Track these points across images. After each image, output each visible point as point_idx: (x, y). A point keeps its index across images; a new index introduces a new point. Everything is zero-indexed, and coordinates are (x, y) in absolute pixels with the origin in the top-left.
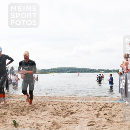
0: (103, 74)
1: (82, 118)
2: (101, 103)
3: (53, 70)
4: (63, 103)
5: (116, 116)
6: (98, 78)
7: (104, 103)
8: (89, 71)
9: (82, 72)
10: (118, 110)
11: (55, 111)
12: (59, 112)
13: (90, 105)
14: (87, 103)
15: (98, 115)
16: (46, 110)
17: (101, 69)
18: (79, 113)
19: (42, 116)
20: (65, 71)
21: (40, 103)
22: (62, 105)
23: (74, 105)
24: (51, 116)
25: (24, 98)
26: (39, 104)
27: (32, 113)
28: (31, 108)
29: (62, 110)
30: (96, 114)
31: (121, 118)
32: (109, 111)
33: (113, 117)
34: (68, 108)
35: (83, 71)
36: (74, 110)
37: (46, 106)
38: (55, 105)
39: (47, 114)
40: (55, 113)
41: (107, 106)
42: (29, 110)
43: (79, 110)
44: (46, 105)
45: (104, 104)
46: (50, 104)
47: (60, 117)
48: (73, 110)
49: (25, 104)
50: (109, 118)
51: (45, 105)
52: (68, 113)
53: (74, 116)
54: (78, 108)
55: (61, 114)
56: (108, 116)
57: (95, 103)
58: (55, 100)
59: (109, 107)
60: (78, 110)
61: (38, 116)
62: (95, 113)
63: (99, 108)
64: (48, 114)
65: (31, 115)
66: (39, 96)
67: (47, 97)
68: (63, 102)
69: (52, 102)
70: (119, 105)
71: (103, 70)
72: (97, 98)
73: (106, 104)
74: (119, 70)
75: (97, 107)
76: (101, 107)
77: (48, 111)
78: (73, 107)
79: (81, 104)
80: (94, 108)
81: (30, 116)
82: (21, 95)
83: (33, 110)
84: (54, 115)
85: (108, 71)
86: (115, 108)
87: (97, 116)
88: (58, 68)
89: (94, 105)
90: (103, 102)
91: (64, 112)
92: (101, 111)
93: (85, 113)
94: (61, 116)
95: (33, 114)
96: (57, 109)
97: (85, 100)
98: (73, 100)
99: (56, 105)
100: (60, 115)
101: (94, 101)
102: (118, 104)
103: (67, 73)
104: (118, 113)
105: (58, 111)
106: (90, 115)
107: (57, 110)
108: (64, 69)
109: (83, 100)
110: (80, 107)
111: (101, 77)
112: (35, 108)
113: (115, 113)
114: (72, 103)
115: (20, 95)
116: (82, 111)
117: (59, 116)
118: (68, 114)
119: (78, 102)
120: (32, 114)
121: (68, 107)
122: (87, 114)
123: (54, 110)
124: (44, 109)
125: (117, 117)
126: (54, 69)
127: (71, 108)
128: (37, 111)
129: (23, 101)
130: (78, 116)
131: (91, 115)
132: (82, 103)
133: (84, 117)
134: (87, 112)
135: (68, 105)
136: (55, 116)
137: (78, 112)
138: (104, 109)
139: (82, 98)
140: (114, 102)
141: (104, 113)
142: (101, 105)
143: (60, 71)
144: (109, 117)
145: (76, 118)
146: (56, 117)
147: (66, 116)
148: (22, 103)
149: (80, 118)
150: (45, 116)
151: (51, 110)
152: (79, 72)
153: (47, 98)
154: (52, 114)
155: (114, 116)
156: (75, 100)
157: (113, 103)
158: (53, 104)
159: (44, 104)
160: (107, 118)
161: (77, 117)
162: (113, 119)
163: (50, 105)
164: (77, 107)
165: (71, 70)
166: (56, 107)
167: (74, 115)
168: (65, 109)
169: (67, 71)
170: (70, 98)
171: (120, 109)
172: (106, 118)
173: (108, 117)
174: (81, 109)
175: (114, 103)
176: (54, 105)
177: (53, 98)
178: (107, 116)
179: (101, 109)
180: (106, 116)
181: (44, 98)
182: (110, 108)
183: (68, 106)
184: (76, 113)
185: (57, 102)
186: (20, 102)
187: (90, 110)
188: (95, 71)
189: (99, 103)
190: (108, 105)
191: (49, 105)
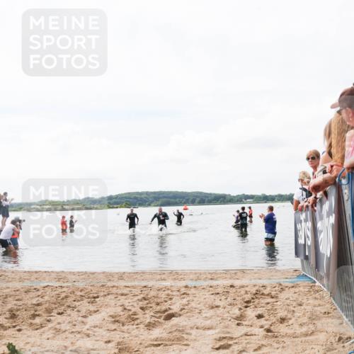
0: (250, 208)
1: (197, 328)
2: (247, 286)
3: (114, 200)
4: (145, 289)
5: (290, 319)
6: (237, 217)
7: (255, 286)
8: (214, 200)
9: (193, 203)
10: (294, 304)
11: (123, 311)
12: (135, 314)
13: (218, 294)
14: (211, 287)
15: (240, 319)
16: (98, 311)
17: (246, 194)
18: (189, 317)
19: (87, 327)
20: (146, 202)
21: (81, 291)
22: (142, 296)
23: (174, 293)
24: (114, 327)
25: (36, 279)
26: (79, 293)
27: (59, 321)
28: (56, 308)
29: (142, 308)
30: (234, 316)
31: (301, 325)
32: (269, 307)
33: (281, 323)
34: (158, 304)
35: (198, 200)
36: (175, 308)
37: (97, 300)
38: (122, 295)
39: (101, 322)
40: (123, 319)
41: (263, 294)
42: (50, 313)
43: (190, 306)
44: (98, 297)
45: (257, 288)
46: (108, 294)
47: (137, 328)
48: (171, 307)
49: (39, 296)
50: (271, 325)
51: (95, 298)
52: (160, 317)
53: (176, 325)
54: (185, 301)
55: (139, 321)
56: (266, 320)
57: (232, 286)
58: (122, 283)
59: (268, 295)
60: (186, 307)
61: (77, 328)
62: (234, 314)
63: (243, 299)
64: (104, 323)
65: (58, 327)
66: (79, 272)
67: (99, 273)
68: (145, 287)
69: (114, 287)
70: (297, 290)
71: (252, 197)
72: (236, 273)
73: (262, 289)
74: (293, 195)
75: (237, 298)
76: (248, 297)
77: (103, 314)
78: (173, 301)
79: (193, 291)
80: (229, 299)
81: (56, 329)
82: (29, 272)
83: (62, 313)
84: (121, 325)
85: (265, 199)
86: (286, 299)
87: (237, 322)
88: (129, 193)
89: (228, 292)
90: (254, 282)
91: (149, 313)
92: (248, 309)
93: (204, 315)
94: (142, 326)
95: (64, 322)
96: (128, 308)
97: (205, 279)
98: (172, 282)
99: (126, 295)
100: (136, 322)
101: (229, 282)
102: (293, 287)
103: (155, 206)
104: (293, 311)
105: (131, 313)
106: (219, 319)
107: (130, 310)
108: (145, 195)
109: (198, 279)
110: (191, 298)
111: (244, 215)
112: (69, 306)
113: (286, 313)
114: (168, 289)
115: (25, 272)
116: (197, 311)
117: (135, 327)
118: (159, 320)
119: (186, 287)
120: (59, 323)
121: (159, 301)
122: (210, 318)
123: (121, 308)
124: (92, 308)
125: (291, 322)
126: (117, 197)
127: (166, 301)
128: (74, 314)
129: (35, 287)
130: (185, 323)
131: (222, 319)
132: (195, 287)
133: (203, 325)
134: (212, 312)
135: (159, 296)
136: (123, 325)
137: (187, 312)
138: (257, 301)
139: (196, 274)
140: (282, 281)
141: (257, 313)
142: (246, 293)
143: (135, 201)
144: (270, 323)
145: (181, 329)
146: (125, 328)
147: (154, 324)
148: (31, 294)
149: (192, 328)
150: (95, 327)
151: (111, 311)
152: (185, 203)
153: (101, 276)
154: (115, 321)
155: (283, 320)
156: (177, 281)
157: (281, 285)
158: (117, 294)
159: (91, 295)
160: (266, 327)
161: (183, 327)
162: (282, 329)
163: (109, 297)
164: (184, 298)
165: (165, 197)
166: (126, 302)
167: (175, 320)
168: (149, 305)
169: (152, 202)
170: (163, 276)
171: (300, 300)
172: (262, 327)
173: (267, 324)
174: (193, 304)
175: (282, 283)
176: (120, 297)
177: (116, 276)
178: (265, 322)
179: (248, 302)
180: (262, 322)
181: (91, 276)
182: (272, 298)
183: (157, 297)
184: (180, 315)
185: (128, 287)
186: (26, 292)
187: (217, 307)
188: (228, 198)
189: (243, 287)
190: (266, 292)
191: (105, 296)
